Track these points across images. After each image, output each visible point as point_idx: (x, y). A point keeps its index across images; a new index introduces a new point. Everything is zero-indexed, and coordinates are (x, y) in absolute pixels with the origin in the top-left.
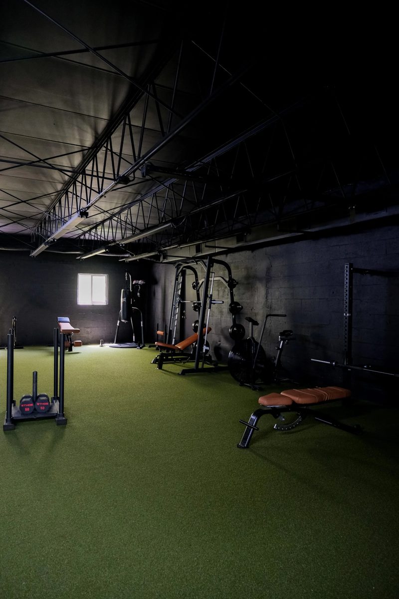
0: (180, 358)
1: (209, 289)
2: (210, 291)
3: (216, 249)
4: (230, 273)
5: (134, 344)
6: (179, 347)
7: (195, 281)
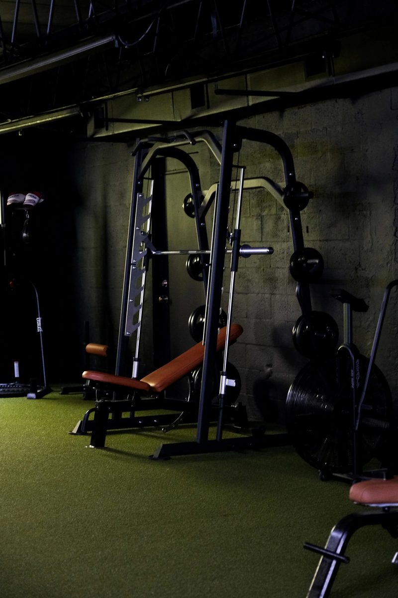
0: (155, 417)
1: (230, 216)
2: (234, 219)
3: (250, 97)
4: (290, 167)
5: (18, 387)
6: (152, 384)
7: (191, 191)
